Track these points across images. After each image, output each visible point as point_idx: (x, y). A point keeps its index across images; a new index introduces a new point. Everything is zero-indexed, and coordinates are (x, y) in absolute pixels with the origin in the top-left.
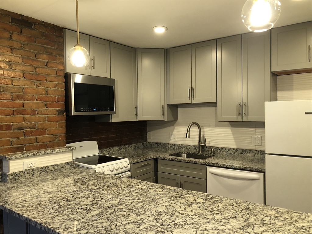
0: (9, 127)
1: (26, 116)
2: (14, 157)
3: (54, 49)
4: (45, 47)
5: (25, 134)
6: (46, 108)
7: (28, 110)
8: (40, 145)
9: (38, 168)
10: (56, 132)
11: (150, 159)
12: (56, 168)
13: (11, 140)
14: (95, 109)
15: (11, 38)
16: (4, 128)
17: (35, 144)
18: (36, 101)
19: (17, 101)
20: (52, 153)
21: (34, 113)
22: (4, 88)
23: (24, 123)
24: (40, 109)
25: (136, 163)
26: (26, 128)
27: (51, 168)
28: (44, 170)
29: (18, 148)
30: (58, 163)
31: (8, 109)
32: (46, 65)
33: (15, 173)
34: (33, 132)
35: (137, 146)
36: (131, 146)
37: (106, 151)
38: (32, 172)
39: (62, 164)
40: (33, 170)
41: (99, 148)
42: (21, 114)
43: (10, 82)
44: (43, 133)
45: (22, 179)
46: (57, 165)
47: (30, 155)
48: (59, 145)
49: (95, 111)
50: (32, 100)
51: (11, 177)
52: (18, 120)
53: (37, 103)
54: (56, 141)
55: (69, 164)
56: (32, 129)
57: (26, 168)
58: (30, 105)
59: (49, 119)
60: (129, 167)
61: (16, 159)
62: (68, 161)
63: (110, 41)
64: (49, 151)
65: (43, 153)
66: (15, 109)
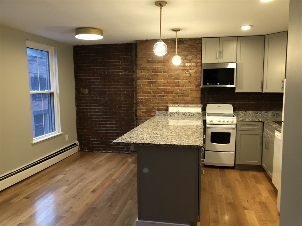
0: (172, 93)
1: (180, 87)
2: (170, 106)
3: (195, 51)
4: (190, 52)
5: (179, 96)
6: (190, 84)
7: (181, 85)
8: (186, 102)
9: (181, 113)
10: (195, 96)
11: (257, 121)
12: (190, 114)
13: (173, 98)
14: (218, 84)
15: (174, 51)
16: (170, 93)
17: (183, 101)
18: (184, 80)
19: (176, 81)
20: (188, 106)
21: (183, 86)
22: (170, 75)
23: (179, 91)
24: (187, 84)
25: (241, 121)
26: (179, 93)
27: (188, 114)
28: (184, 114)
29: (176, 102)
30: (192, 112)
31: (172, 84)
32: (190, 61)
33: (171, 113)
34: (182, 95)
35: (276, 114)
36: (268, 112)
37: (242, 113)
38: (178, 114)
39: (194, 113)
40: (178, 113)
41: (234, 110)
42: (177, 86)
43: (173, 72)
44: (188, 96)
45: (174, 116)
46: (191, 113)
47: (177, 105)
48: (196, 104)
49: (218, 85)
50: (183, 80)
51: (169, 114)
52: (176, 90)
53: (185, 81)
54: (195, 101)
55: (198, 114)
56: (182, 94)
57: (175, 112)
58: (182, 82)
59: (191, 89)
60: (235, 122)
61: (171, 106)
62: (198, 112)
63: (237, 37)
64: (186, 105)
65: (183, 106)
66: (175, 84)
